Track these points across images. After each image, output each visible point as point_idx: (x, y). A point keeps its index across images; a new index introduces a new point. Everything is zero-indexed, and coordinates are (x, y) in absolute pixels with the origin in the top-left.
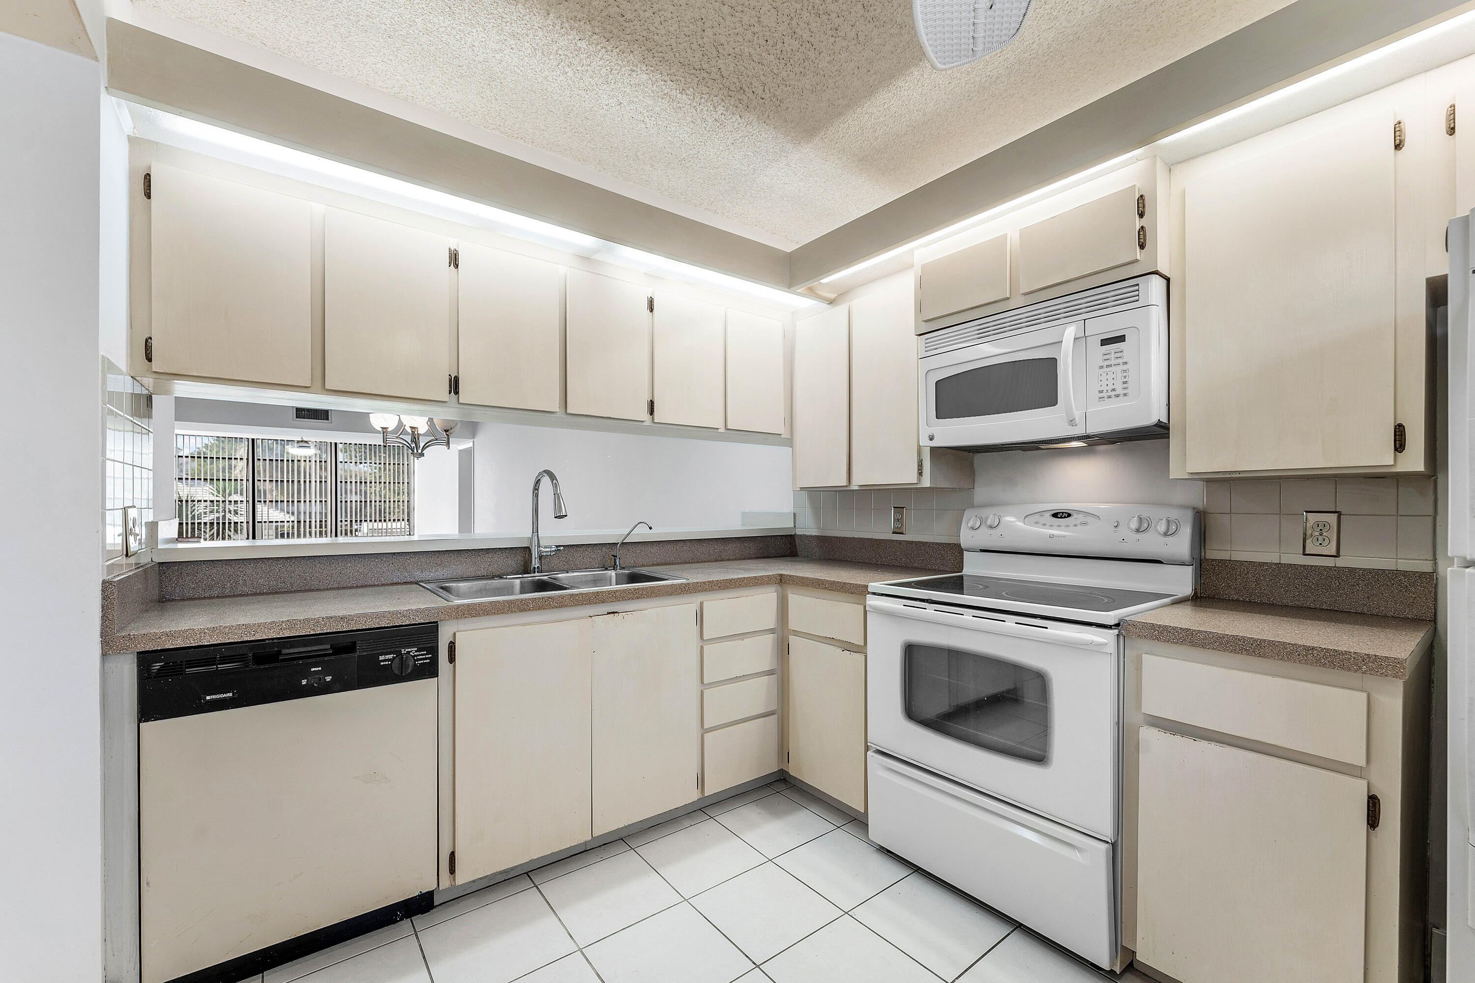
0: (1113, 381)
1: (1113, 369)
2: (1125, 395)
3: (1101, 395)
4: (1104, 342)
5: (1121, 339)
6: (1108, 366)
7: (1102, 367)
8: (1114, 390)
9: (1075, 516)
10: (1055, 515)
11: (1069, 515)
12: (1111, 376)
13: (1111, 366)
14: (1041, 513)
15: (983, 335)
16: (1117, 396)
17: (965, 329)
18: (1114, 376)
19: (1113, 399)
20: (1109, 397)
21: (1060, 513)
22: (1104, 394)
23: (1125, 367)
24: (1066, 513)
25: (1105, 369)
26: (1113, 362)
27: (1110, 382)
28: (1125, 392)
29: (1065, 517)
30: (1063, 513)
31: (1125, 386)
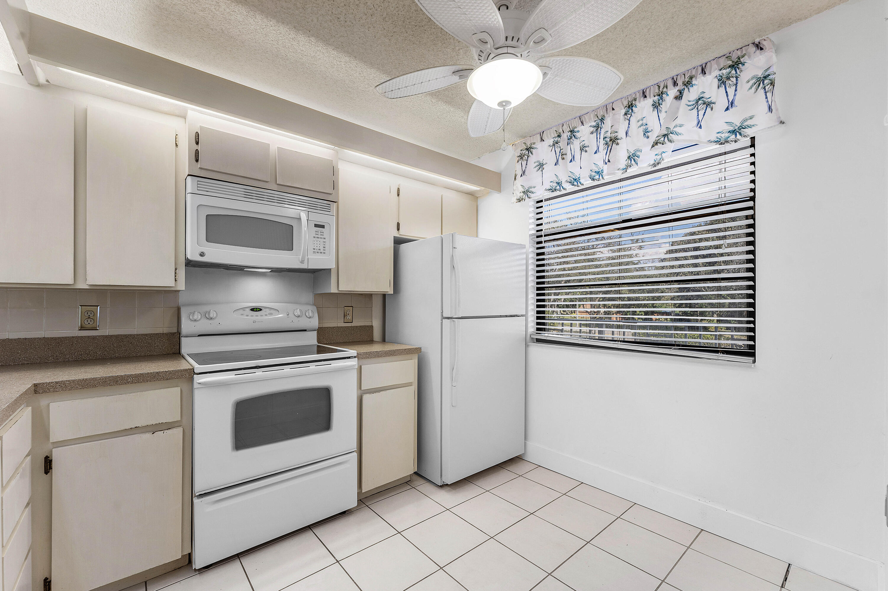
0: (319, 246)
1: (319, 239)
2: (324, 253)
3: (314, 250)
4: (316, 226)
5: (323, 227)
6: (317, 238)
7: (314, 237)
8: (319, 250)
9: (264, 310)
10: (252, 310)
11: (261, 310)
12: (318, 243)
13: (318, 238)
14: (244, 309)
15: (248, 196)
16: (321, 253)
17: (234, 187)
18: (320, 243)
19: (319, 253)
20: (318, 252)
21: (255, 308)
22: (315, 251)
23: (324, 240)
24: (258, 308)
25: (316, 239)
26: (319, 236)
27: (318, 245)
28: (324, 252)
29: (258, 311)
30: (256, 308)
31: (324, 249)
